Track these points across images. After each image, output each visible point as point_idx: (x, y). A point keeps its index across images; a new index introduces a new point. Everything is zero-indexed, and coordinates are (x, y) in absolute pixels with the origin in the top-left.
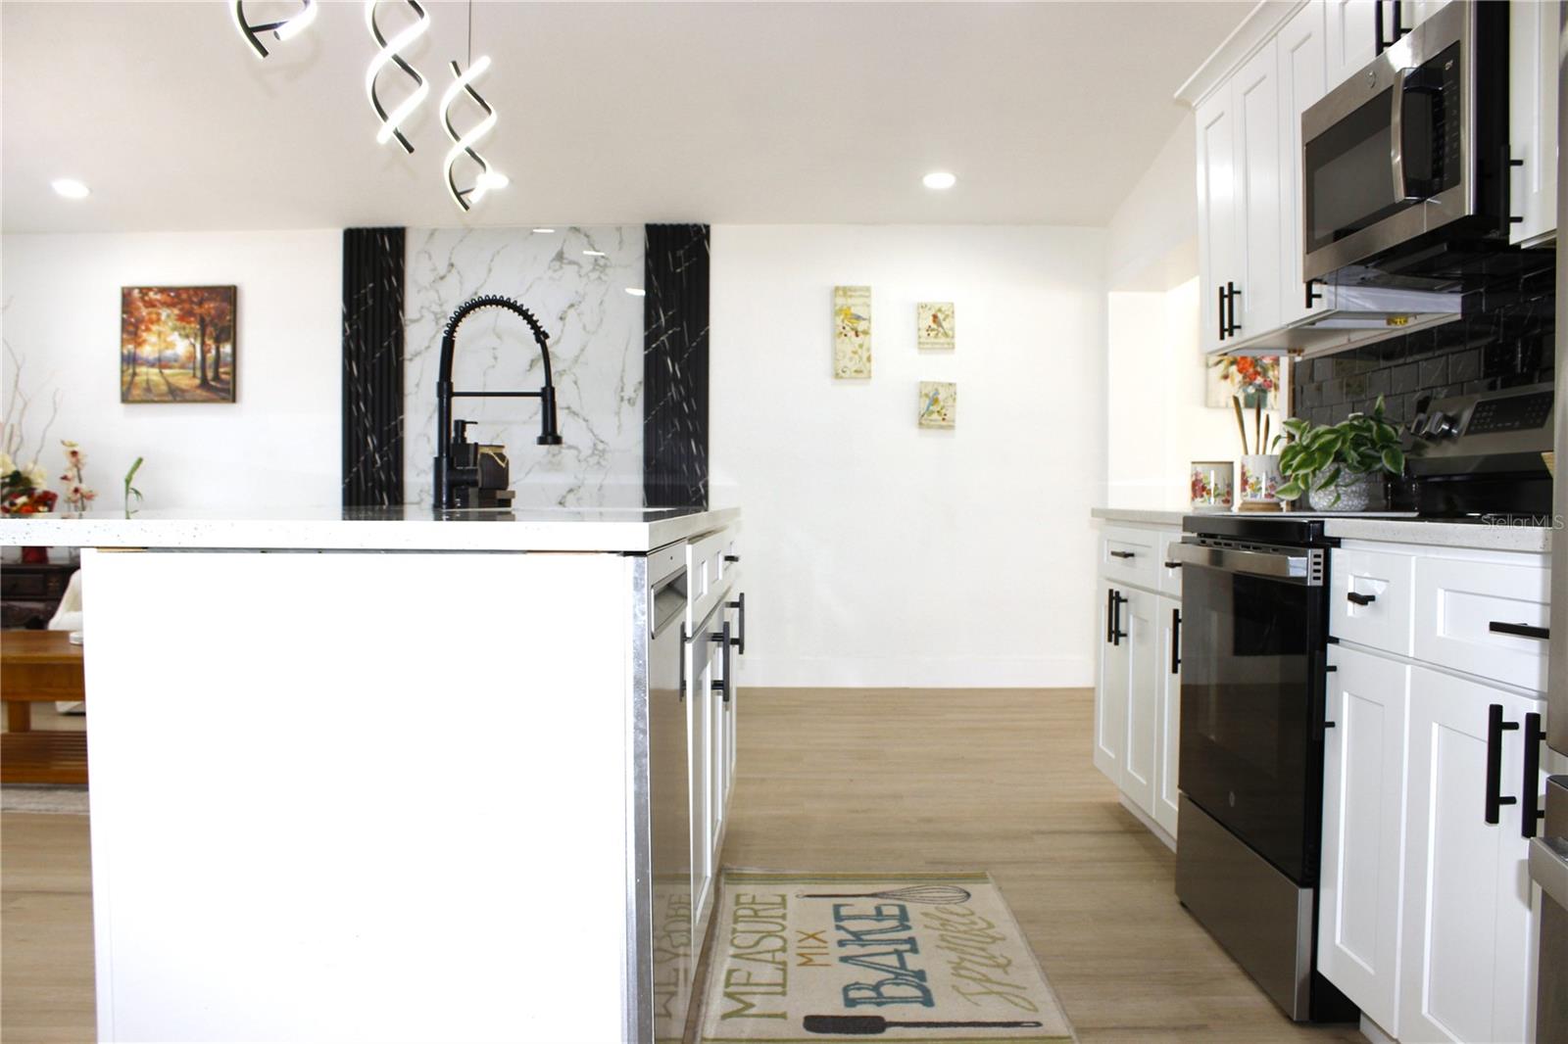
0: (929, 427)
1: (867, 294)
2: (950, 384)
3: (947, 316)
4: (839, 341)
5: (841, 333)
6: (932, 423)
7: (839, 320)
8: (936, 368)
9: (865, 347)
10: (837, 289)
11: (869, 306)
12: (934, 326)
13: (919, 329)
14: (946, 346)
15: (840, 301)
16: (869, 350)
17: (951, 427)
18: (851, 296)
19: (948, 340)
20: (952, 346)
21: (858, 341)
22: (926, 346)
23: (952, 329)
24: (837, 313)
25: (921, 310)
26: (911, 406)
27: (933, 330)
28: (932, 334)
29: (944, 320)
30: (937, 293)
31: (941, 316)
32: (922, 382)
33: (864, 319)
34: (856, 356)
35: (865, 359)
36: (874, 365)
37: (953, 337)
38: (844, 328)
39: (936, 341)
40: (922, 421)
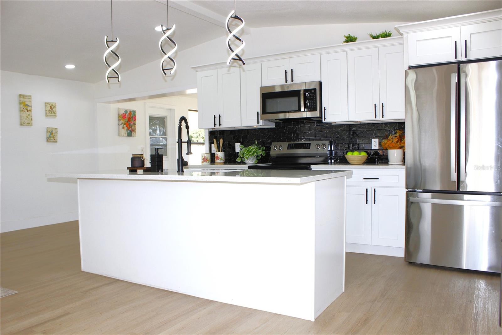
0: (50, 142)
1: (30, 98)
2: (56, 128)
3: (54, 107)
4: (22, 113)
5: (22, 110)
6: (51, 141)
7: (22, 106)
8: (51, 123)
9: (30, 115)
10: (20, 95)
11: (31, 102)
12: (51, 110)
13: (46, 111)
14: (54, 116)
15: (22, 99)
16: (31, 116)
17: (56, 142)
18: (25, 98)
19: (55, 114)
20: (56, 116)
21: (28, 113)
22: (49, 116)
23: (56, 111)
24: (20, 104)
25: (47, 104)
26: (44, 135)
27: (50, 111)
28: (50, 112)
29: (54, 108)
30: (51, 100)
31: (52, 107)
32: (47, 128)
33: (30, 106)
34: (27, 118)
35: (30, 120)
36: (33, 121)
37: (56, 114)
38: (23, 109)
39: (51, 114)
40: (48, 140)
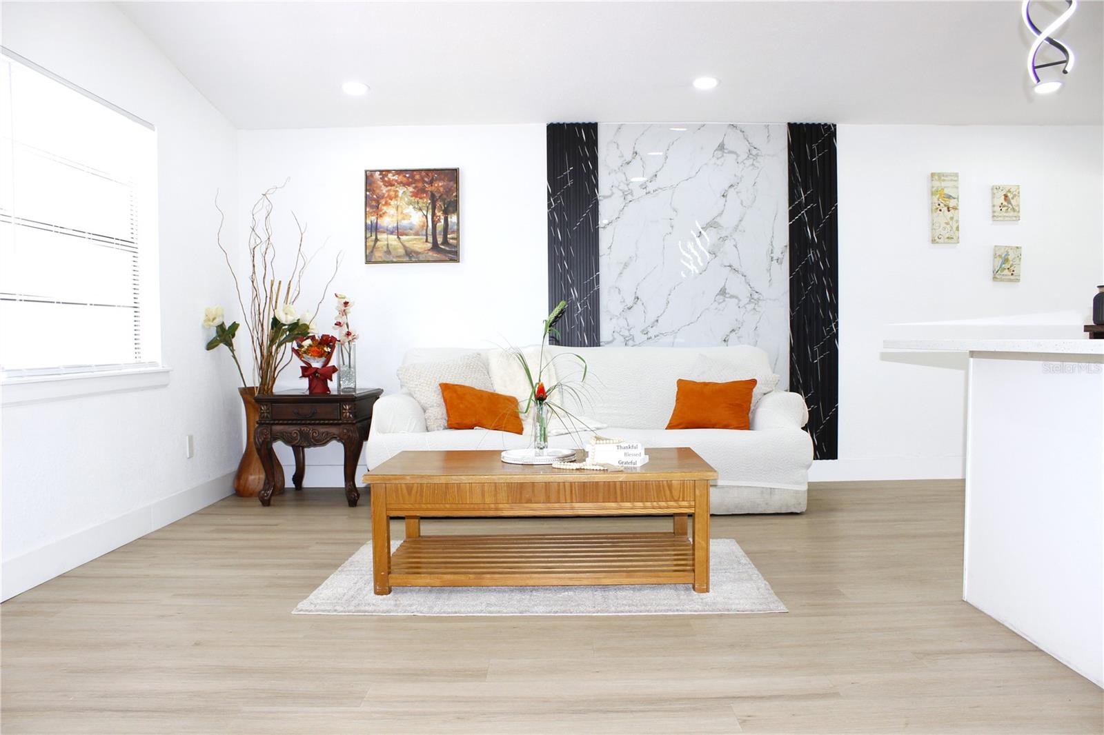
0: (1002, 280)
1: (956, 179)
2: (1017, 248)
3: (1015, 196)
4: (935, 214)
5: (937, 208)
6: (1003, 277)
7: (935, 198)
8: (1007, 235)
9: (955, 219)
10: (933, 175)
11: (957, 188)
12: (1005, 203)
13: (994, 206)
14: (1014, 219)
15: (936, 184)
16: (957, 221)
17: (1018, 280)
18: (944, 180)
19: (1015, 214)
20: (1018, 218)
21: (949, 215)
22: (1000, 218)
23: (1018, 206)
24: (933, 194)
25: (995, 191)
26: (987, 265)
27: (1004, 206)
28: (1004, 209)
29: (1013, 198)
30: (1006, 180)
31: (1010, 196)
32: (996, 246)
33: (954, 198)
34: (948, 226)
35: (954, 229)
36: (961, 233)
37: (1019, 212)
38: (939, 205)
39: (1007, 214)
40: (996, 275)
